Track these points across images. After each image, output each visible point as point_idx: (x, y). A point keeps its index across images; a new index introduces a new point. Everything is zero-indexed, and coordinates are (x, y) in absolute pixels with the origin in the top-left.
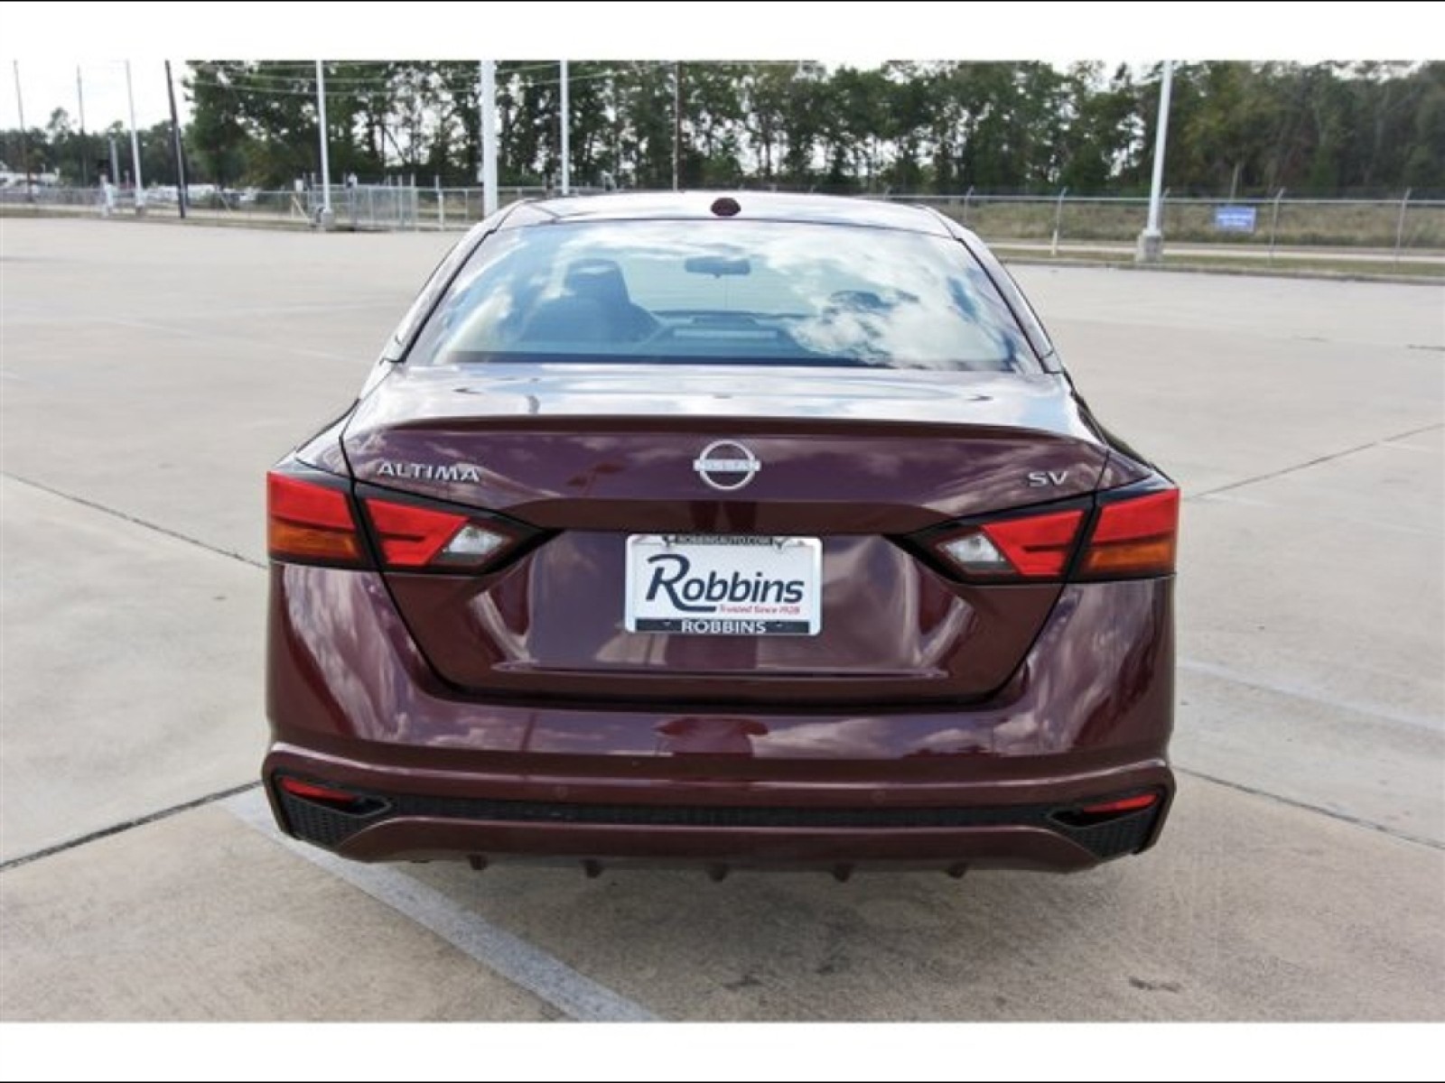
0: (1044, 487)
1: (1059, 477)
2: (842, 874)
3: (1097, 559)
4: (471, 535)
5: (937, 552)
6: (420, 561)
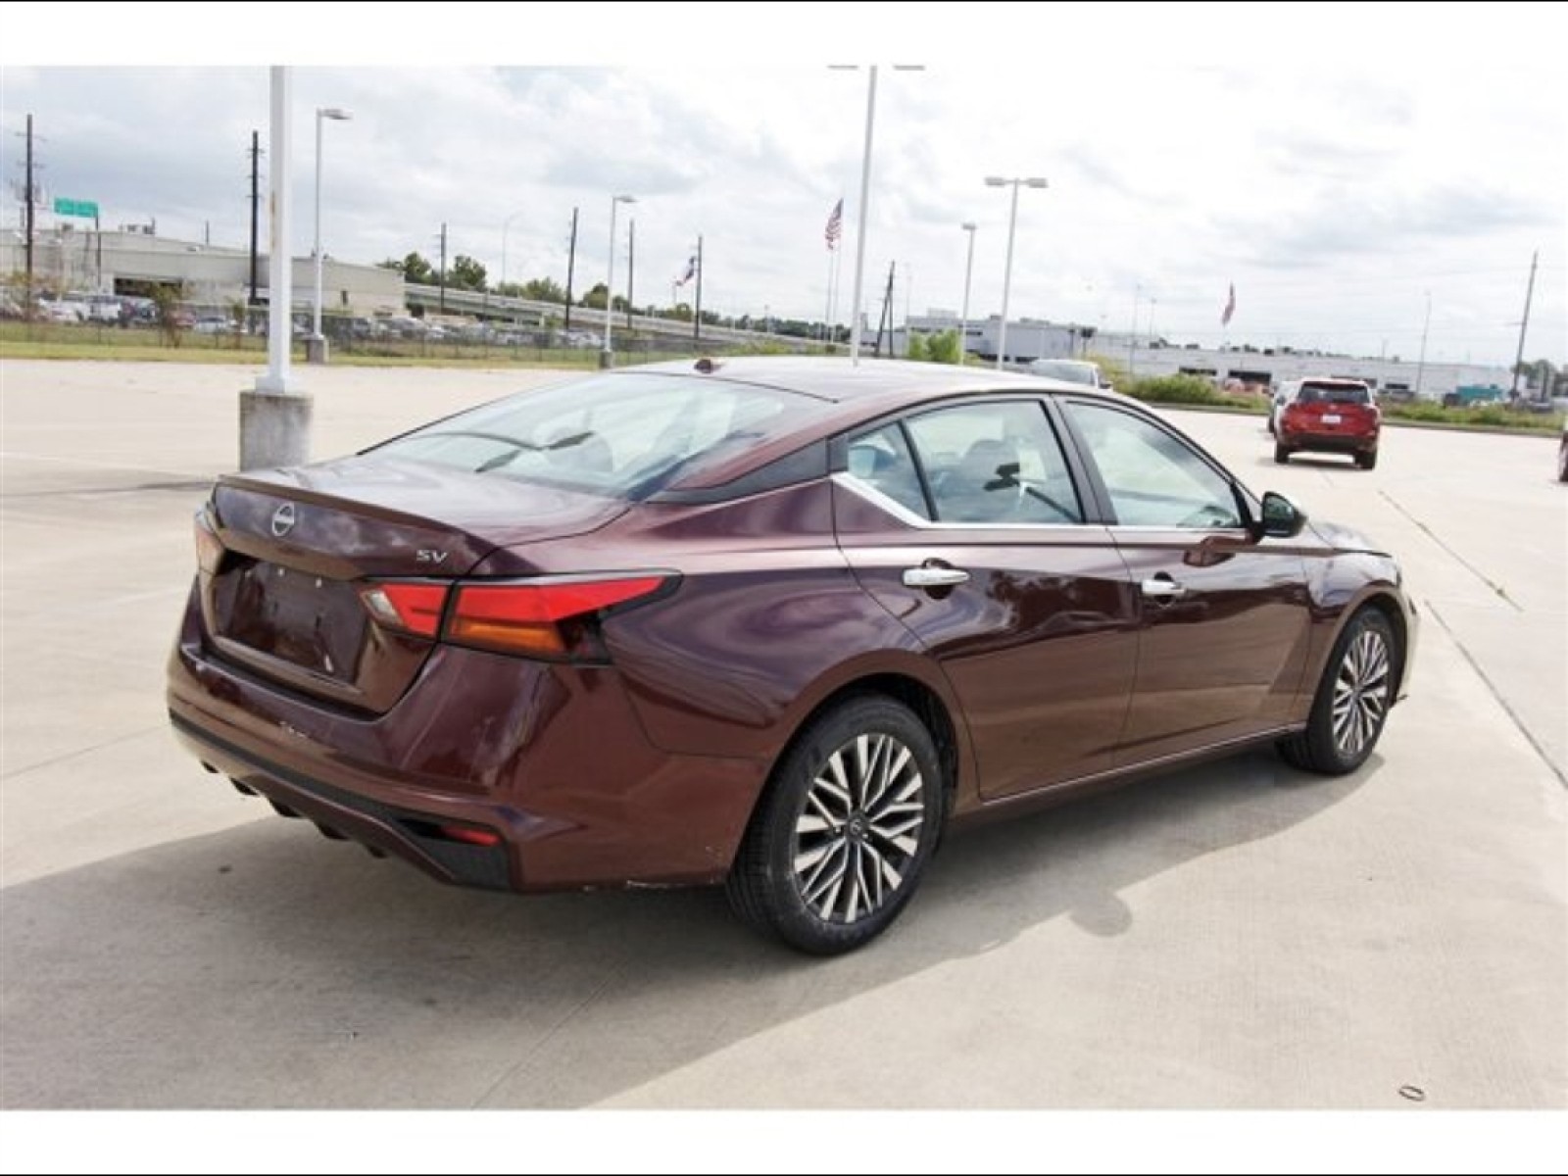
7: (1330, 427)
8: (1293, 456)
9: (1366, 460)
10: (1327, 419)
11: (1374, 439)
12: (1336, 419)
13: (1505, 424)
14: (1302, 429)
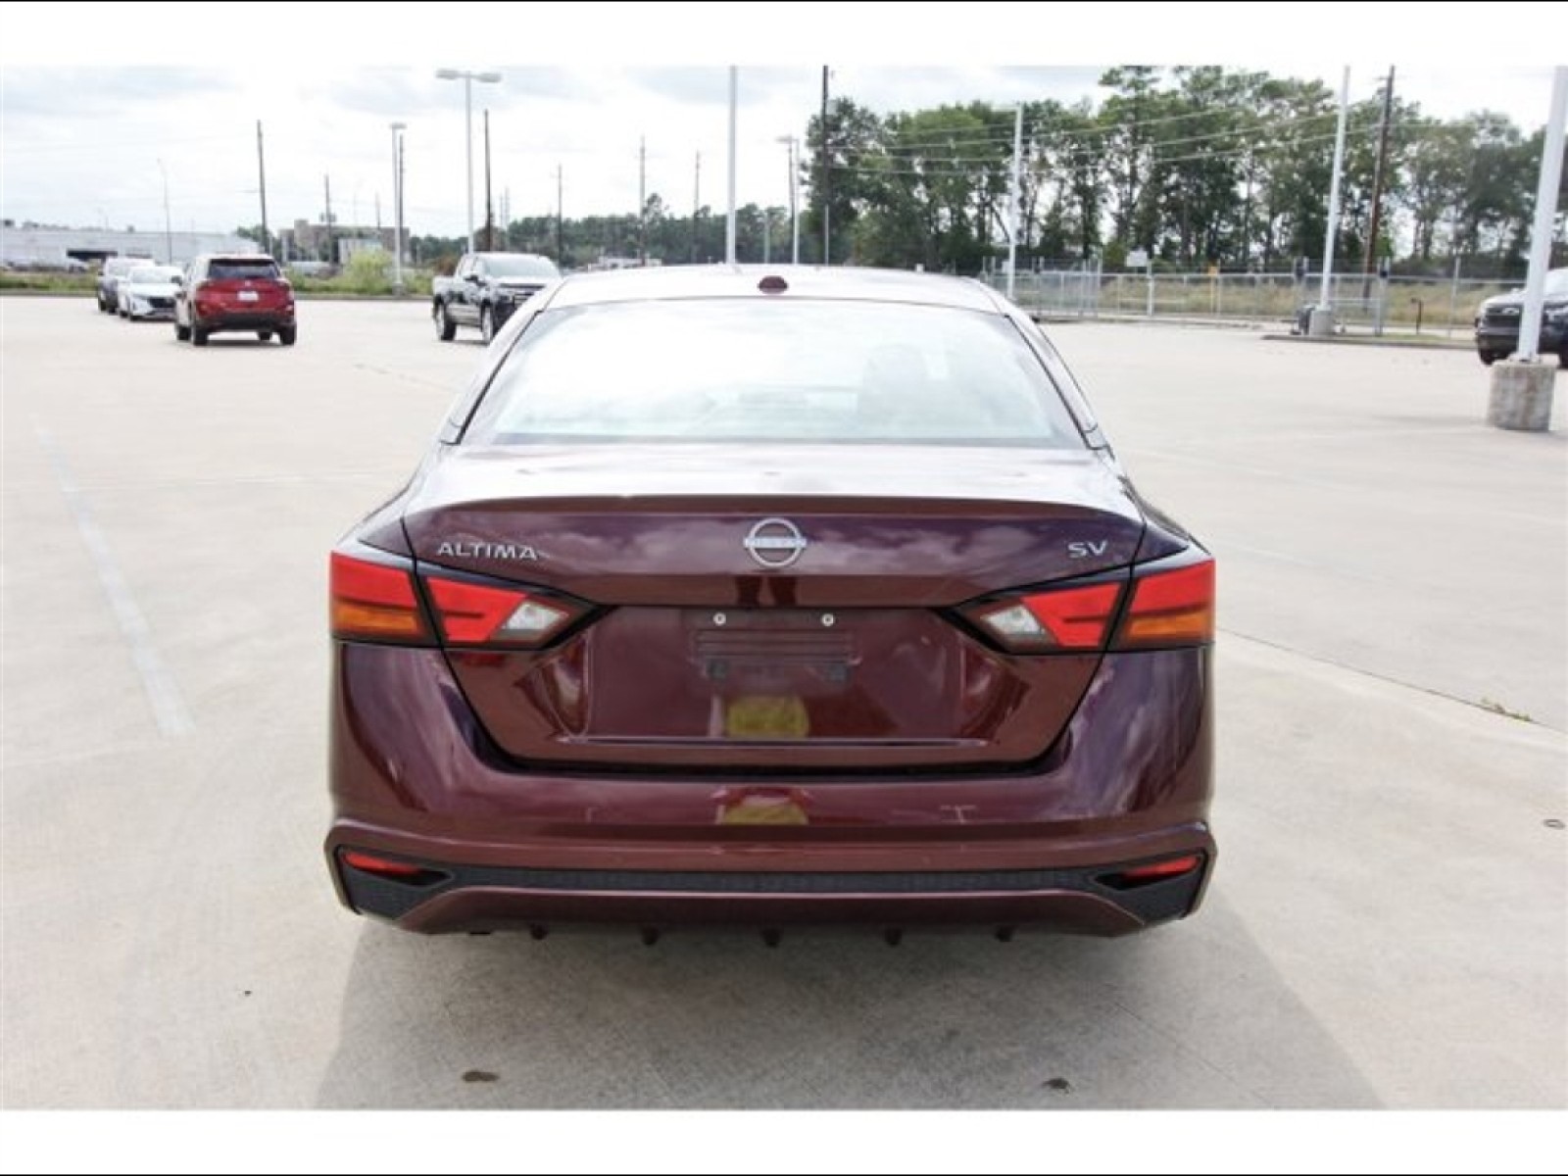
0: (1082, 559)
1: (1098, 547)
2: (893, 939)
3: (1138, 629)
4: (529, 612)
5: (982, 623)
6: (479, 638)
7: (250, 304)
8: (212, 337)
9: (288, 338)
10: (244, 296)
11: (292, 313)
12: (253, 296)
13: (309, 290)
14: (220, 309)
